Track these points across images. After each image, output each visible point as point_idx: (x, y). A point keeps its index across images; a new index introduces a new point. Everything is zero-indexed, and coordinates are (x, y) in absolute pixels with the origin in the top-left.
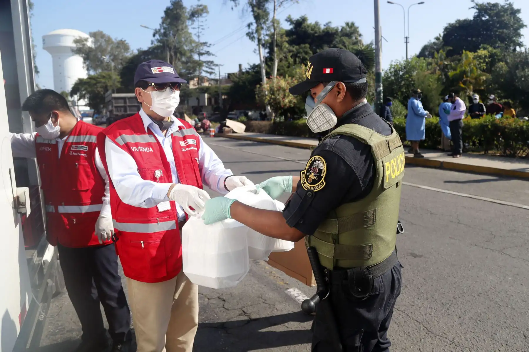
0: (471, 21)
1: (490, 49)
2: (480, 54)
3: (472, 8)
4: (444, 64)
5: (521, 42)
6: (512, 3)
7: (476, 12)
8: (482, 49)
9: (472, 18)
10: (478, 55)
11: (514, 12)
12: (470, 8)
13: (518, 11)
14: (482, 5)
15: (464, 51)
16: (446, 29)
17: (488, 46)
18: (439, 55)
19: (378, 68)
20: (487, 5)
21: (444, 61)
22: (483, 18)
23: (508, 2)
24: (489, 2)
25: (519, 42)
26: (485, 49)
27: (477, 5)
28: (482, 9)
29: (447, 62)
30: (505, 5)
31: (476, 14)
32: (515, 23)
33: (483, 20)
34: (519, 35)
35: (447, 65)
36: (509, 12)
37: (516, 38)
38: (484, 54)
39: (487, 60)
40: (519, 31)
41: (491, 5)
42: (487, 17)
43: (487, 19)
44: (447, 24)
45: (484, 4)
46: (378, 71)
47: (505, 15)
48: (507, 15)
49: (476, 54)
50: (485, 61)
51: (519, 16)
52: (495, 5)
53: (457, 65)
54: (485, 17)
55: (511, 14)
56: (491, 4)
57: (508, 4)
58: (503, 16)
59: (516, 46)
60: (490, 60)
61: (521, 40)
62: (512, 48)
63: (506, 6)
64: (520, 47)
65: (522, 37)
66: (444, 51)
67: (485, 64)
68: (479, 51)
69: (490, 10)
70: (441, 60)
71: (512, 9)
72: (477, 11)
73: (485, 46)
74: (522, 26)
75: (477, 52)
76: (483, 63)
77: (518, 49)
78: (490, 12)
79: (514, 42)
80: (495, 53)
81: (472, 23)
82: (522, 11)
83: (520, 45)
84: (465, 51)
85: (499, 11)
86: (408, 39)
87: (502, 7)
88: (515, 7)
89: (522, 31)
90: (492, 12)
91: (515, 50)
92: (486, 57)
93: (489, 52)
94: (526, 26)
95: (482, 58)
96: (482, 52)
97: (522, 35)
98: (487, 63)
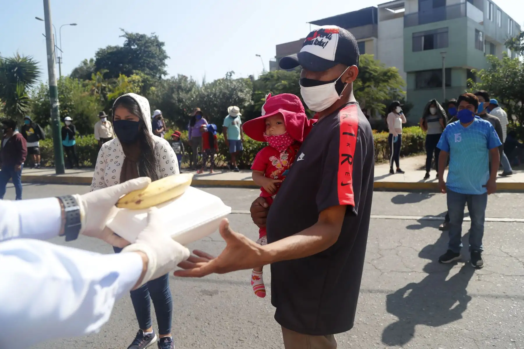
0: (122, 48)
1: (142, 75)
2: (134, 79)
3: (122, 36)
4: (102, 86)
5: (165, 71)
6: (157, 36)
7: (126, 41)
8: (135, 74)
9: (122, 46)
10: (132, 79)
11: (160, 45)
12: (120, 36)
13: (163, 44)
14: (131, 35)
15: (120, 75)
16: (98, 54)
17: (140, 72)
18: (98, 77)
19: (52, 81)
20: (136, 35)
21: (101, 83)
22: (133, 47)
23: (154, 35)
24: (137, 32)
25: (164, 71)
26: (137, 74)
27: (127, 34)
28: (132, 39)
29: (105, 84)
30: (151, 38)
31: (127, 42)
32: (160, 54)
33: (133, 49)
34: (164, 64)
35: (105, 87)
36: (155, 44)
37: (161, 67)
38: (138, 79)
39: (140, 84)
40: (164, 61)
41: (140, 36)
42: (136, 46)
43: (136, 48)
44: (99, 49)
45: (133, 34)
46: (53, 85)
47: (152, 46)
48: (154, 46)
49: (130, 78)
50: (138, 86)
51: (164, 48)
52: (143, 36)
53: (114, 87)
54: (134, 46)
55: (157, 45)
56: (139, 34)
57: (154, 37)
58: (150, 47)
59: (161, 74)
60: (143, 84)
61: (165, 69)
62: (158, 75)
63: (153, 38)
64: (165, 75)
65: (166, 66)
66: (101, 73)
67: (138, 88)
68: (132, 76)
69: (139, 40)
70: (99, 82)
71: (157, 41)
72: (127, 39)
73: (137, 71)
74: (166, 57)
75: (130, 77)
76: (137, 87)
77: (163, 76)
78: (138, 42)
79: (160, 70)
80: (147, 78)
81: (123, 50)
82: (165, 44)
83: (165, 73)
84: (122, 74)
85: (147, 42)
86: (61, 60)
87: (149, 39)
88: (161, 40)
89: (166, 61)
90: (140, 42)
91: (160, 77)
92: (139, 81)
93: (141, 77)
94: (169, 57)
95: (135, 82)
96: (135, 77)
97: (167, 65)
98: (140, 87)
